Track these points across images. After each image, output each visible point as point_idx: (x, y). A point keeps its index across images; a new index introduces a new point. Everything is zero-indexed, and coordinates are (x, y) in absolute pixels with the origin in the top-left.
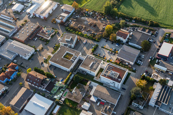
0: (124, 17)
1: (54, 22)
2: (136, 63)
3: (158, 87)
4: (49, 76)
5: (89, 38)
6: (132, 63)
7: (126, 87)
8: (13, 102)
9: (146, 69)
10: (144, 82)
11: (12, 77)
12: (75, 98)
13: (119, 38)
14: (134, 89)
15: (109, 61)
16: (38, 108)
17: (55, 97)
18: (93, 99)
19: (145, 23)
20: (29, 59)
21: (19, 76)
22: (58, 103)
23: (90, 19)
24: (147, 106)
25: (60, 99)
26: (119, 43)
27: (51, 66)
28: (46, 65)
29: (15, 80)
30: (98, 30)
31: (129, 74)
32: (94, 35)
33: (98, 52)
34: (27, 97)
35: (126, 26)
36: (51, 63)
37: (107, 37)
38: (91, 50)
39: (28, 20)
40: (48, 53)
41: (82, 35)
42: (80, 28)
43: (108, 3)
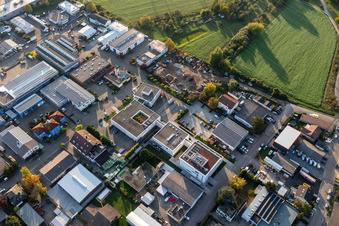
0: (237, 76)
1: (133, 64)
2: (238, 149)
3: (261, 193)
4: (105, 142)
5: (177, 96)
6: (232, 148)
7: (214, 182)
8: (44, 170)
9: (251, 161)
10: (242, 182)
11: (53, 132)
12: (135, 183)
13: (221, 105)
14: (224, 189)
15: (198, 137)
16: (78, 186)
17: (107, 175)
18: (160, 190)
19: (267, 90)
20: (84, 110)
21: (63, 133)
22: (108, 186)
23: (187, 68)
24: (239, 219)
25: (113, 180)
26: (221, 113)
27: (112, 128)
28: (105, 125)
29: (56, 137)
30: (193, 87)
31: (223, 164)
32: (187, 94)
33: (185, 120)
34: (66, 167)
35: (236, 89)
37: (204, 100)
38: (176, 115)
39: (98, 53)
40: (114, 108)
41: (169, 91)
42: (169, 80)
43: (218, 50)
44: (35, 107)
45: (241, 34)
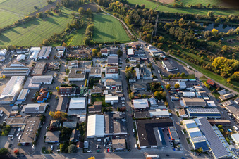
1: (56, 58)
2: (119, 63)
3: (137, 70)
4: (74, 86)
5: (85, 60)
6: (117, 64)
7: (121, 76)
8: (59, 109)
9: (126, 64)
11: (47, 96)
12: (97, 91)
13: (103, 54)
17: (85, 95)
19: (112, 43)
20: (52, 83)
21: (51, 95)
22: (88, 98)
23: (79, 50)
24: (137, 80)
26: (104, 56)
27: (70, 82)
28: (66, 82)
29: (50, 98)
30: (87, 55)
32: (87, 57)
33: (95, 65)
34: (67, 102)
35: (103, 48)
36: (69, 79)
37: (96, 56)
38: (90, 66)
39: (35, 62)
40: (63, 76)
41: (80, 60)
42: (76, 57)
43: (86, 38)
44: (27, 94)
45: (87, 31)
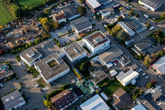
12: (102, 77)
15: (77, 40)
18: (109, 66)
22: (99, 92)
23: (15, 31)
25: (95, 89)
28: (47, 88)
37: (52, 28)
